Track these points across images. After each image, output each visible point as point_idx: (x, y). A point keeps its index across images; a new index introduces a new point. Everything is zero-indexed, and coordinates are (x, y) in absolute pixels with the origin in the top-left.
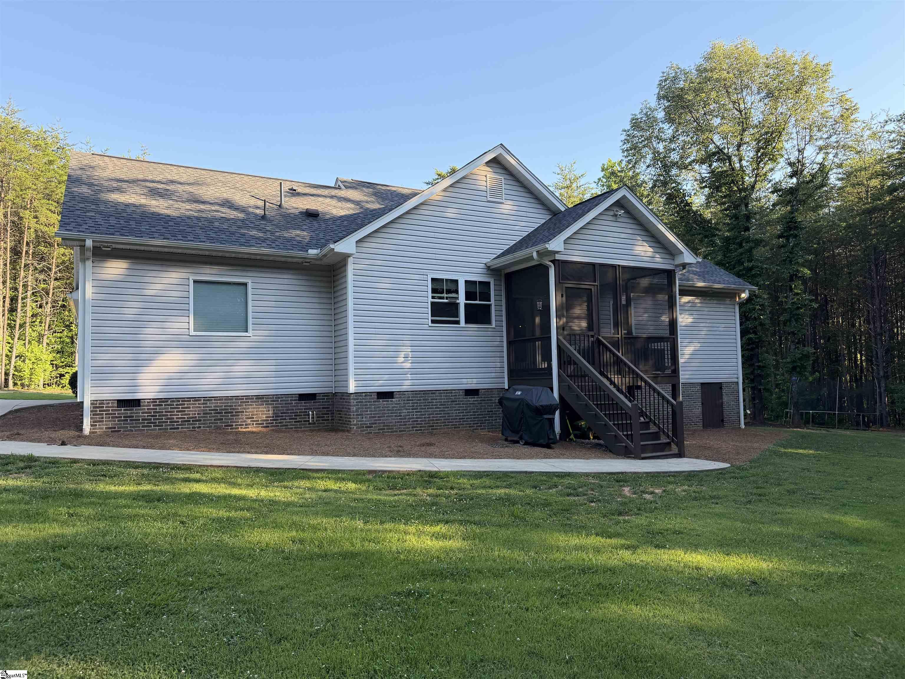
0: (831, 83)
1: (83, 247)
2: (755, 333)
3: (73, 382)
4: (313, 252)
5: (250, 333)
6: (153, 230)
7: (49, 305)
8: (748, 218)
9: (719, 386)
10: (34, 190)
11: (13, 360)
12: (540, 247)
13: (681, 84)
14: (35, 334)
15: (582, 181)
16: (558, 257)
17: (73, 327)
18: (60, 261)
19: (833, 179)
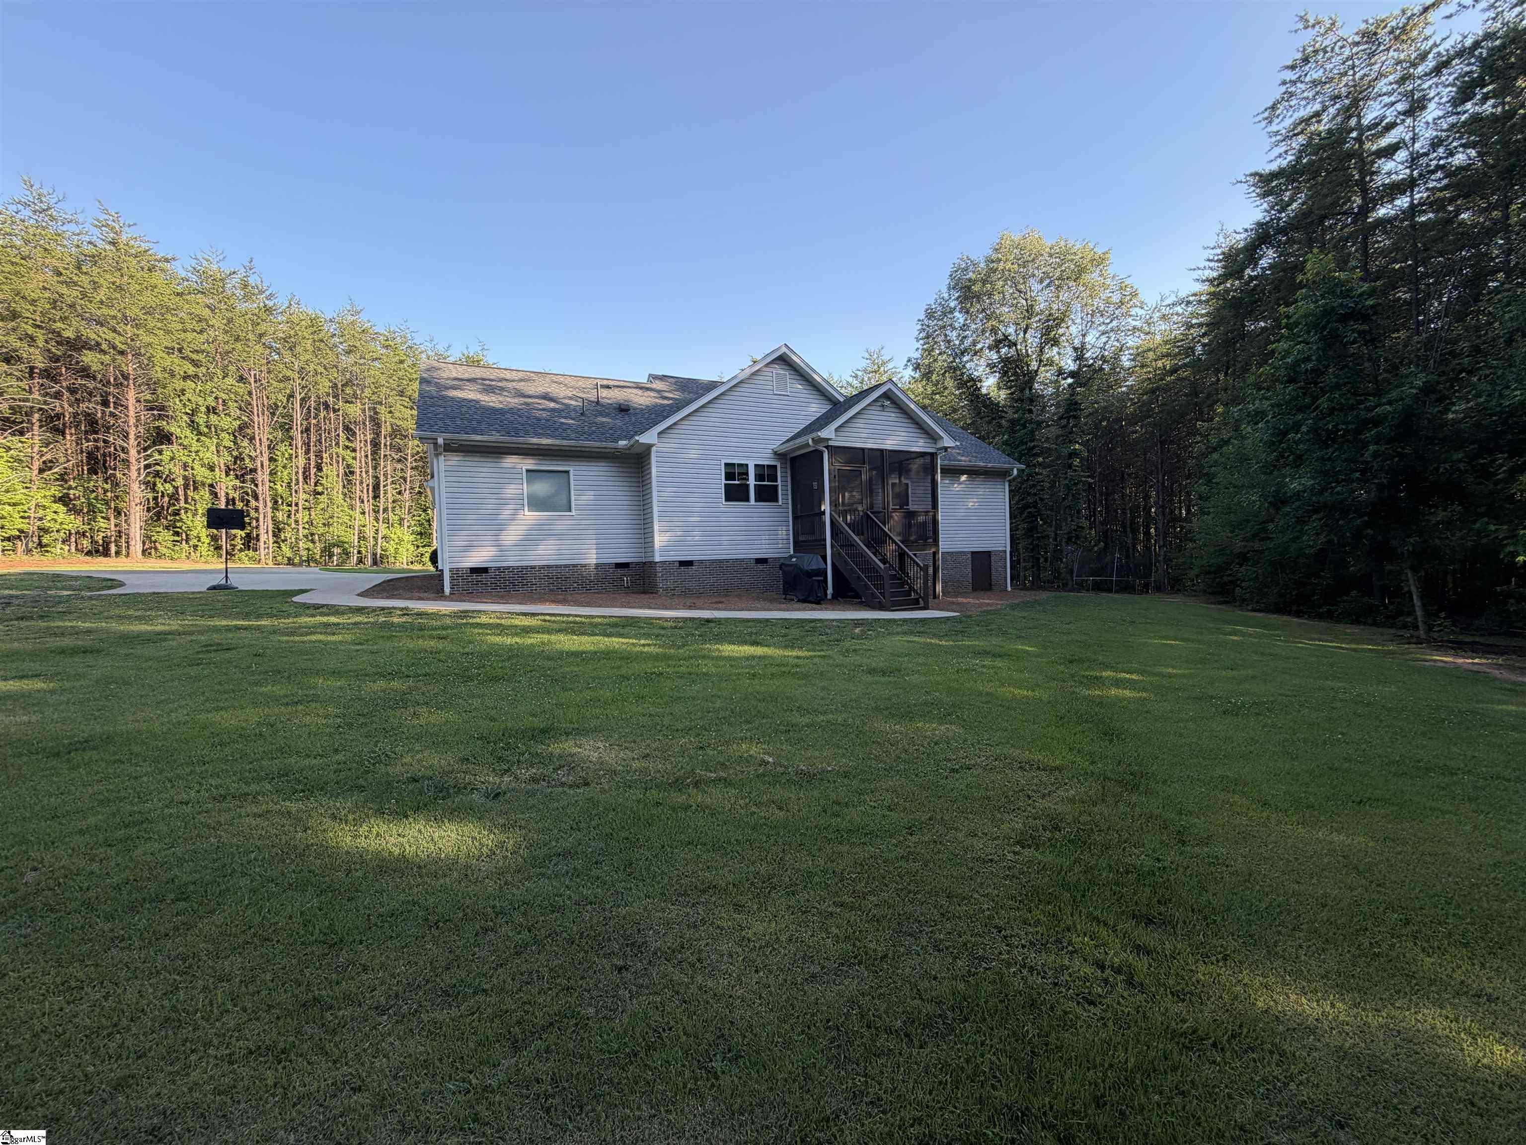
0: (1111, 271)
1: (436, 444)
2: (1035, 507)
3: (434, 558)
4: (622, 443)
5: (573, 513)
6: (491, 428)
7: (407, 492)
8: (1031, 401)
9: (988, 554)
10: (387, 387)
11: (380, 541)
12: (814, 435)
13: (971, 275)
14: (397, 518)
15: (890, 366)
16: (831, 443)
17: (429, 511)
18: (415, 452)
19: (1126, 361)
